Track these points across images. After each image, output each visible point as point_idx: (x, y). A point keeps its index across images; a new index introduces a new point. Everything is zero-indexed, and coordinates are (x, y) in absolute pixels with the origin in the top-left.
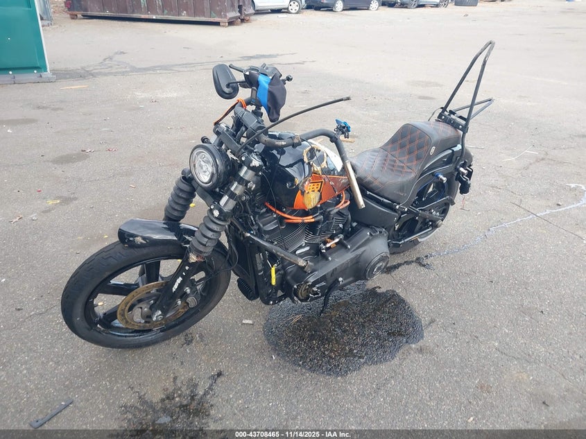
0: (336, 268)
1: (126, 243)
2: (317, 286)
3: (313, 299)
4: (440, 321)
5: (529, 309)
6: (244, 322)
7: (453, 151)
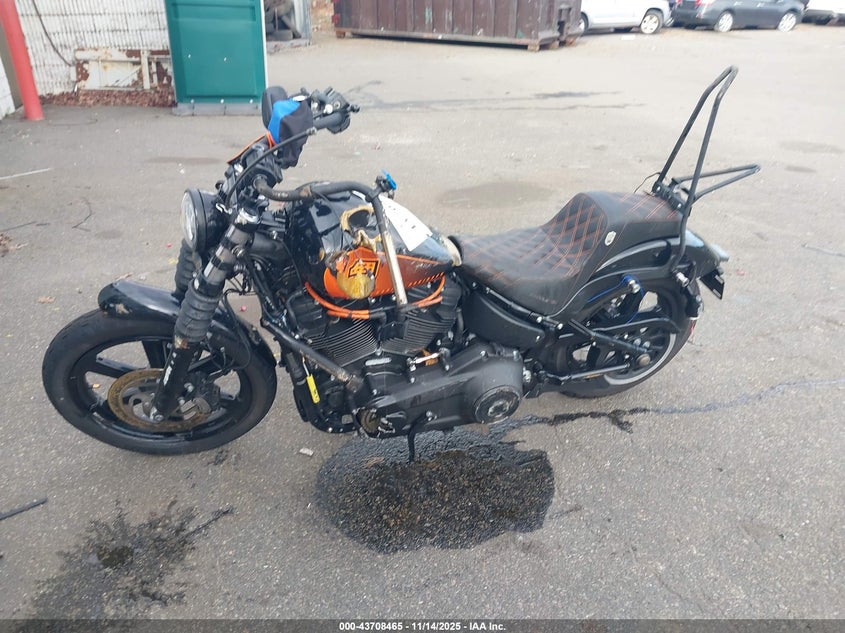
0: (420, 396)
1: (106, 310)
2: (388, 416)
3: (383, 436)
4: (589, 511)
5: (762, 526)
6: (301, 451)
7: (669, 244)
